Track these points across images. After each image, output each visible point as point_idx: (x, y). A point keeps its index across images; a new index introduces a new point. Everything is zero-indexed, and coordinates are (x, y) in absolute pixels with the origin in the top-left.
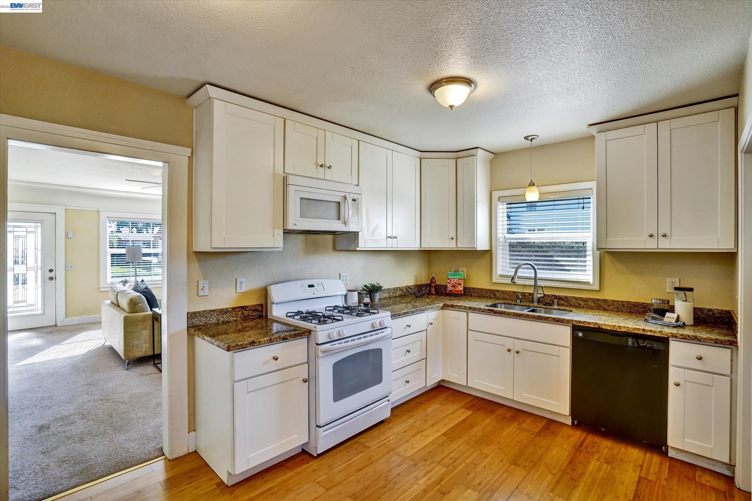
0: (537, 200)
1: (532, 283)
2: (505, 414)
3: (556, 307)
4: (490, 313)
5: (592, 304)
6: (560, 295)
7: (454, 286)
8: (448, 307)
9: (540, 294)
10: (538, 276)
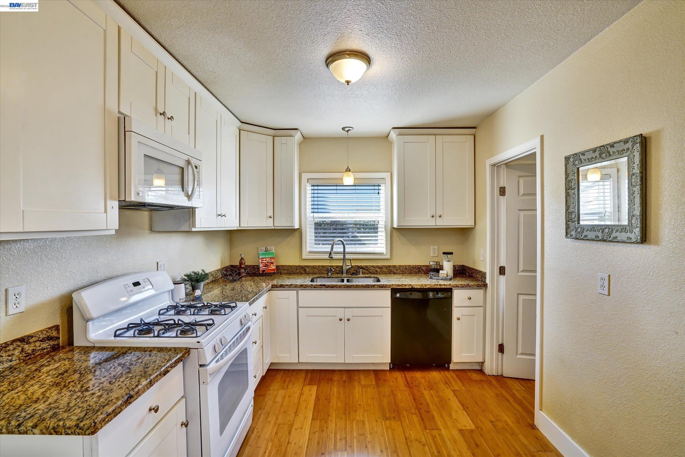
0: (352, 184)
1: (341, 256)
2: (342, 378)
3: (361, 275)
4: (322, 288)
5: (386, 270)
6: (361, 265)
7: (266, 265)
8: (277, 287)
9: (348, 266)
10: (346, 250)
